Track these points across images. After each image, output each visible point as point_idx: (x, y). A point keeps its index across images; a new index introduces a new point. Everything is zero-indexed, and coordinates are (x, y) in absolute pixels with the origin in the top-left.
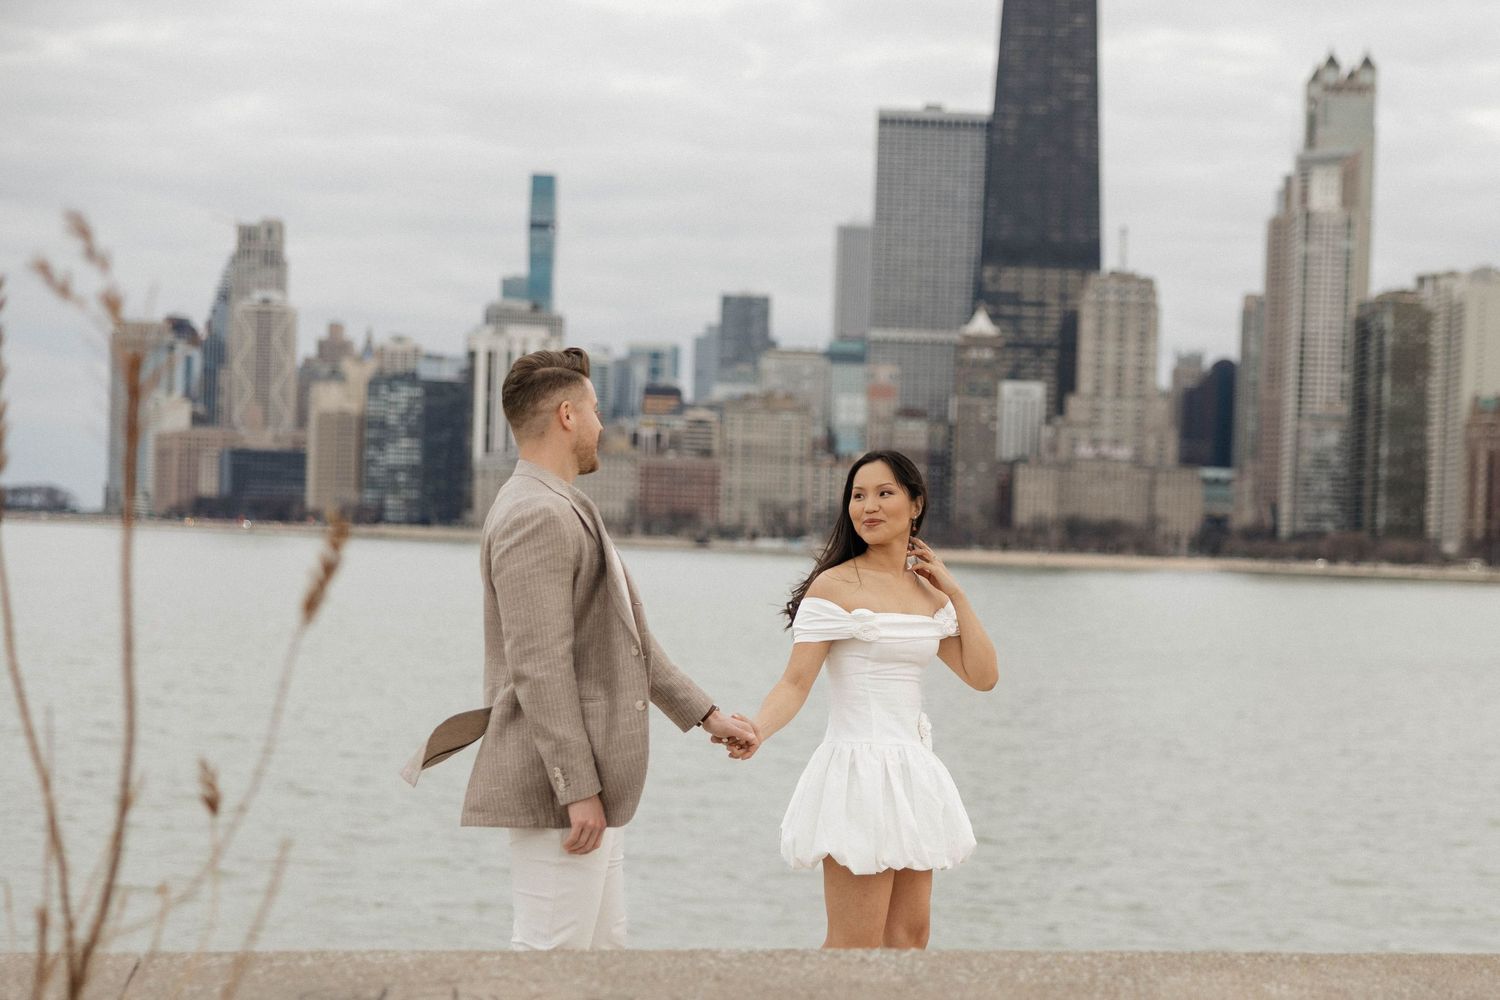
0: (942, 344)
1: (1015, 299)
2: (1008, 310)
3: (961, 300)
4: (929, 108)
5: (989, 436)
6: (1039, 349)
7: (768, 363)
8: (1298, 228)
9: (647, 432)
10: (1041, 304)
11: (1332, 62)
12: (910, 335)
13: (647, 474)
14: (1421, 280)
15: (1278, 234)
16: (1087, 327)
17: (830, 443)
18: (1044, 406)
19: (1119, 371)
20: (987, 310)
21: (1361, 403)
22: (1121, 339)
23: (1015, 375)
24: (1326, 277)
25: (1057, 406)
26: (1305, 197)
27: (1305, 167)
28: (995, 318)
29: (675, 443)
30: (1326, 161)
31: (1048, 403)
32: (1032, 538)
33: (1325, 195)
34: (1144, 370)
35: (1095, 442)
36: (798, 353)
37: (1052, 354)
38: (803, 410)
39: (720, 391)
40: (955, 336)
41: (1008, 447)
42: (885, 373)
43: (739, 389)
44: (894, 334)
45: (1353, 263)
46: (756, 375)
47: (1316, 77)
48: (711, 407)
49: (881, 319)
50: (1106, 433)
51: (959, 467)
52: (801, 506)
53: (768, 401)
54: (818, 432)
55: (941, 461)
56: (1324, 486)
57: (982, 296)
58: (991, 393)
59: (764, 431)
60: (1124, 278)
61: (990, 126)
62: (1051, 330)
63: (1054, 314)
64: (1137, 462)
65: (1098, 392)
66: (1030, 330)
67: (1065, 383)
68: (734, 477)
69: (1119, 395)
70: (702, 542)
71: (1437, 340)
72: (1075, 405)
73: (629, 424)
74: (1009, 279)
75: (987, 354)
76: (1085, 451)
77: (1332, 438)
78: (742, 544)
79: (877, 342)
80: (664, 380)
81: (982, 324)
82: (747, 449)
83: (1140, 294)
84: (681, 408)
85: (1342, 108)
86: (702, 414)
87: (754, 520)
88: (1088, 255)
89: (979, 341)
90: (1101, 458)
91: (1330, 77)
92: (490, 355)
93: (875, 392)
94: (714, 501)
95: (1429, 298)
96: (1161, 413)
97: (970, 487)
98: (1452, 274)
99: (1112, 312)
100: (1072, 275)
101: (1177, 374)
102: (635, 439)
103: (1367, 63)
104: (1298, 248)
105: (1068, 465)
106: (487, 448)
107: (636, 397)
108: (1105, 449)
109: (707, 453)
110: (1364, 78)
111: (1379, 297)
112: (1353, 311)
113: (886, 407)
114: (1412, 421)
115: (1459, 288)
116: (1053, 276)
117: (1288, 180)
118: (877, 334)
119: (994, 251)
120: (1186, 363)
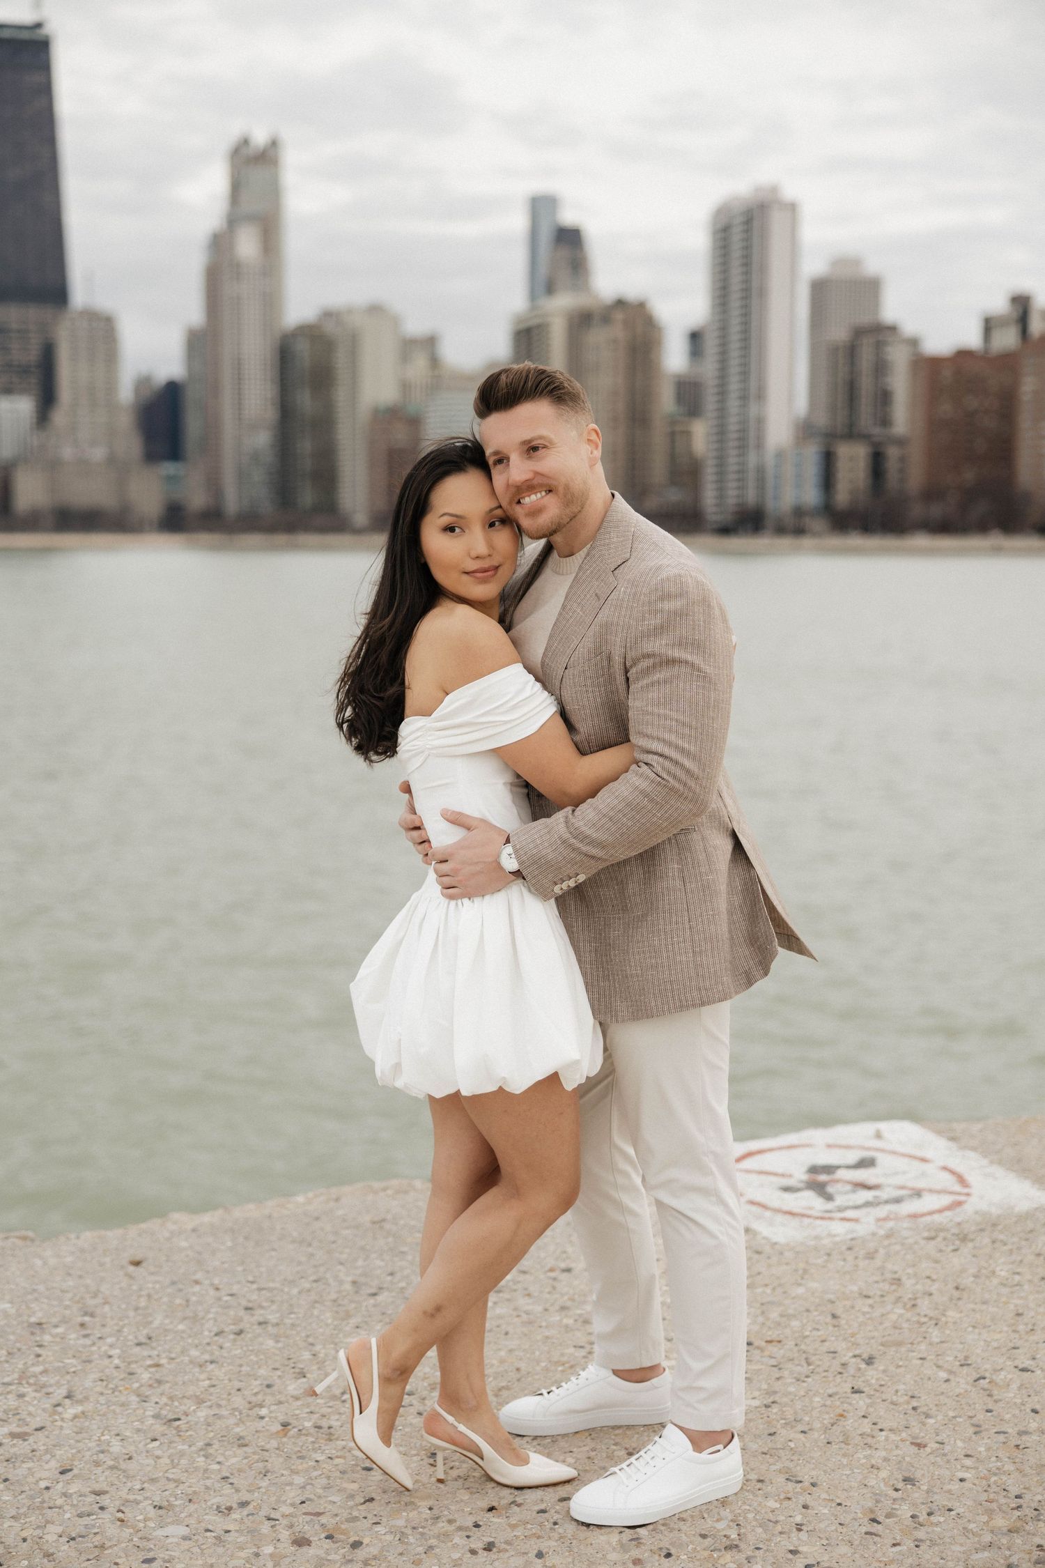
1: (3, 331)
6: (24, 371)
8: (226, 275)
10: (23, 335)
11: (246, 142)
14: (328, 315)
15: (212, 276)
16: (63, 356)
18: (34, 417)
19: (92, 388)
21: (286, 412)
22: (91, 362)
23: (8, 392)
24: (252, 312)
25: (43, 415)
26: (231, 247)
27: (233, 220)
30: (249, 218)
31: (36, 414)
32: (31, 523)
33: (247, 247)
34: (111, 385)
35: (75, 445)
37: (35, 378)
41: (7, 451)
45: (271, 301)
47: (235, 151)
50: (84, 436)
56: (258, 475)
60: (90, 315)
62: (33, 355)
63: (35, 343)
64: (111, 460)
65: (74, 406)
66: (16, 356)
67: (47, 398)
69: (92, 406)
71: (341, 359)
72: (59, 417)
76: (67, 453)
77: (262, 440)
83: (103, 329)
85: (257, 175)
88: (58, 295)
90: (81, 459)
91: (245, 152)
95: (330, 328)
96: (126, 422)
98: (350, 311)
99: (82, 344)
100: (48, 312)
101: (135, 391)
103: (274, 144)
104: (227, 289)
105: (53, 466)
108: (86, 451)
110: (272, 153)
111: (295, 328)
112: (275, 338)
114: (324, 424)
115: (356, 320)
116: (33, 313)
117: (216, 237)
120: (143, 382)
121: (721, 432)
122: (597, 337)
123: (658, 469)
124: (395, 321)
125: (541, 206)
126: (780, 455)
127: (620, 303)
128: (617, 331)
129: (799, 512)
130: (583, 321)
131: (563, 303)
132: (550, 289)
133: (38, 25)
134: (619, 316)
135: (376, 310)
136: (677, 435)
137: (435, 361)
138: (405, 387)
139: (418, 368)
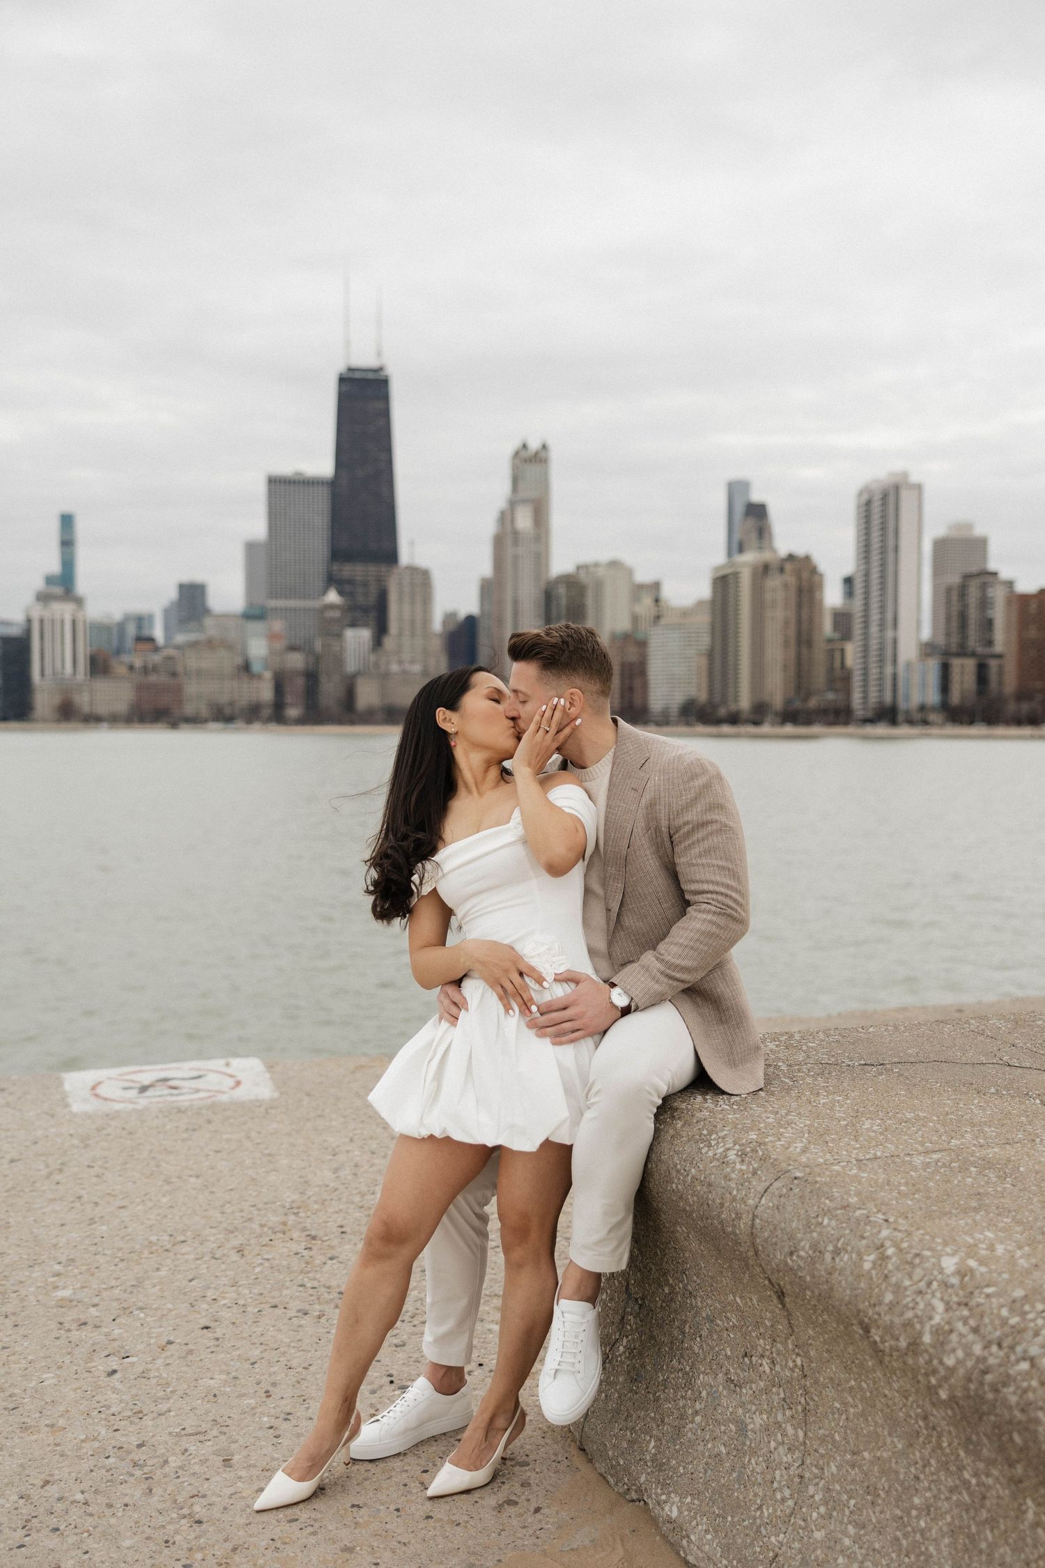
0: (309, 610)
1: (351, 582)
2: (347, 588)
3: (319, 583)
4: (297, 474)
5: (339, 660)
6: (365, 610)
7: (208, 622)
8: (509, 541)
9: (138, 663)
10: (365, 584)
11: (525, 446)
12: (292, 603)
13: (140, 688)
14: (578, 568)
15: (499, 542)
16: (393, 598)
17: (246, 667)
18: (371, 643)
19: (413, 622)
20: (336, 589)
22: (413, 602)
23: (353, 625)
24: (526, 566)
25: (378, 642)
26: (513, 521)
27: (513, 504)
28: (341, 593)
29: (155, 669)
30: (524, 501)
31: (373, 641)
32: (366, 718)
33: (524, 520)
34: (427, 620)
35: (400, 662)
36: (226, 616)
37: (373, 615)
38: (229, 647)
39: (180, 638)
40: (316, 604)
41: (351, 666)
42: (278, 625)
43: (192, 637)
44: (281, 603)
45: (541, 558)
46: (201, 628)
47: (517, 454)
48: (178, 647)
49: (273, 594)
50: (406, 656)
51: (323, 679)
52: (232, 704)
53: (210, 644)
54: (239, 660)
55: (312, 677)
57: (332, 580)
58: (339, 636)
59: (207, 661)
60: (413, 570)
61: (333, 484)
62: (372, 599)
63: (373, 590)
64: (425, 672)
65: (400, 634)
66: (361, 600)
67: (381, 630)
68: (192, 688)
69: (413, 635)
70: (174, 725)
71: (590, 601)
72: (389, 642)
73: (126, 658)
74: (348, 570)
75: (336, 614)
76: (395, 668)
78: (199, 725)
79: (272, 609)
80: (146, 633)
81: (333, 597)
82: (199, 673)
83: (422, 580)
84: (156, 649)
85: (531, 471)
86: (171, 652)
87: (204, 712)
88: (391, 557)
89: (332, 607)
90: (404, 672)
91: (524, 454)
92: (42, 621)
93: (272, 637)
94: (180, 702)
95: (582, 575)
96: (437, 645)
97: (330, 690)
98: (596, 565)
99: (406, 589)
100: (383, 568)
101: (444, 623)
102: (131, 668)
103: (544, 447)
104: (510, 551)
105: (385, 676)
106: (43, 674)
107: (129, 642)
108: (408, 667)
109: (174, 674)
110: (543, 454)
111: (557, 578)
112: (543, 585)
113: (278, 645)
115: (601, 572)
116: (372, 569)
117: (503, 513)
118: (272, 603)
119: (338, 554)
120: (450, 617)
121: (866, 649)
122: (774, 582)
123: (819, 677)
124: (630, 572)
125: (736, 489)
126: (908, 665)
127: (791, 557)
128: (790, 579)
129: (922, 708)
130: (764, 570)
131: (750, 557)
132: (741, 549)
133: (381, 369)
134: (788, 567)
135: (614, 564)
136: (834, 652)
137: (657, 601)
138: (635, 619)
139: (645, 607)
